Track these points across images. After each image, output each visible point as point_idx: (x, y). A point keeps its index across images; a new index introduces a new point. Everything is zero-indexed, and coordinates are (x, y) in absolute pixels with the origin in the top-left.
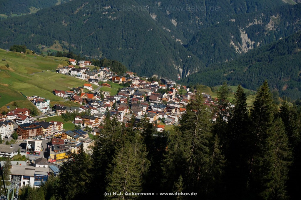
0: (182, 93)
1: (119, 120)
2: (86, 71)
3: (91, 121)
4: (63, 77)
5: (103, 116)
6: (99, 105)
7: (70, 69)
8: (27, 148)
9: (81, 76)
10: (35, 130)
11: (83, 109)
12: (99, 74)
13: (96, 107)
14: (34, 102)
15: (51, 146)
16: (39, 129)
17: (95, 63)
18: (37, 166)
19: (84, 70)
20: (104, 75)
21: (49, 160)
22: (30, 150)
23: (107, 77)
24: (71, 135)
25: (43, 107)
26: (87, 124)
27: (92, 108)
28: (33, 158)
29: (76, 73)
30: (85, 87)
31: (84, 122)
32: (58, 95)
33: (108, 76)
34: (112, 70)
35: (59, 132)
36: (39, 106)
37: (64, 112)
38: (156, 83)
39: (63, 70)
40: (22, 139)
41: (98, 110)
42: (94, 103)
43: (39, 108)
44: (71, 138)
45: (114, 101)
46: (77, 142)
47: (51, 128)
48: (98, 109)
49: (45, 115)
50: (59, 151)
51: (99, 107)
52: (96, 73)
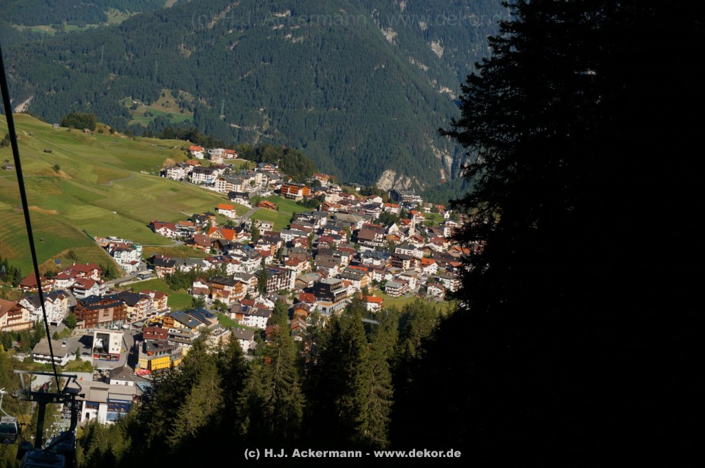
0: (432, 224)
1: (287, 287)
2: (225, 172)
3: (226, 288)
4: (173, 190)
5: (253, 277)
6: (244, 255)
7: (191, 168)
8: (94, 346)
9: (214, 184)
10: (111, 310)
11: (210, 262)
12: (252, 179)
13: (238, 259)
14: (111, 250)
15: (141, 343)
16: (119, 307)
17: (245, 154)
18: (113, 382)
19: (221, 172)
20: (263, 181)
21: (137, 370)
22: (100, 350)
23: (271, 185)
24: (182, 321)
25: (129, 260)
26: (218, 296)
27: (231, 261)
28: (105, 367)
29: (202, 177)
30: (220, 211)
31: (211, 291)
32: (159, 233)
33: (273, 184)
34: (283, 170)
35: (160, 313)
36: (120, 259)
37: (171, 272)
38: (378, 200)
39: (175, 171)
40: (84, 327)
41: (242, 265)
42: (234, 249)
43: (119, 263)
44: (183, 326)
45: (279, 244)
46: (193, 335)
47: (143, 305)
48: (243, 262)
49: (133, 276)
50: (157, 353)
51: (245, 259)
52: (247, 178)
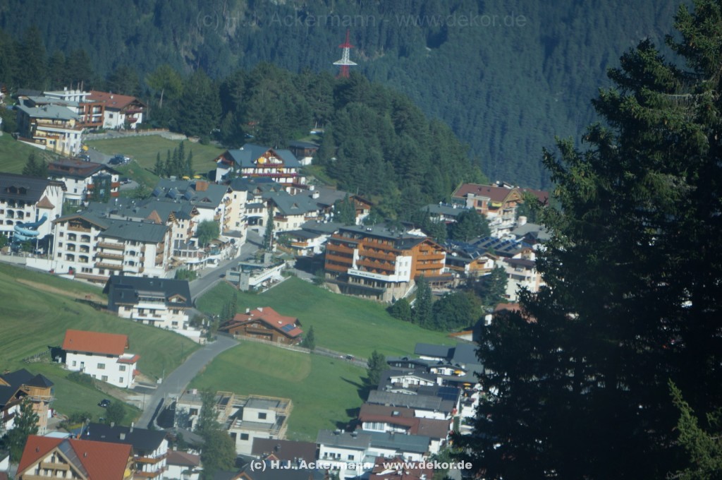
2: (94, 189)
12: (206, 215)
19: (76, 188)
20: (252, 221)
23: (285, 238)
30: (73, 362)
33: (292, 234)
52: (184, 215)
